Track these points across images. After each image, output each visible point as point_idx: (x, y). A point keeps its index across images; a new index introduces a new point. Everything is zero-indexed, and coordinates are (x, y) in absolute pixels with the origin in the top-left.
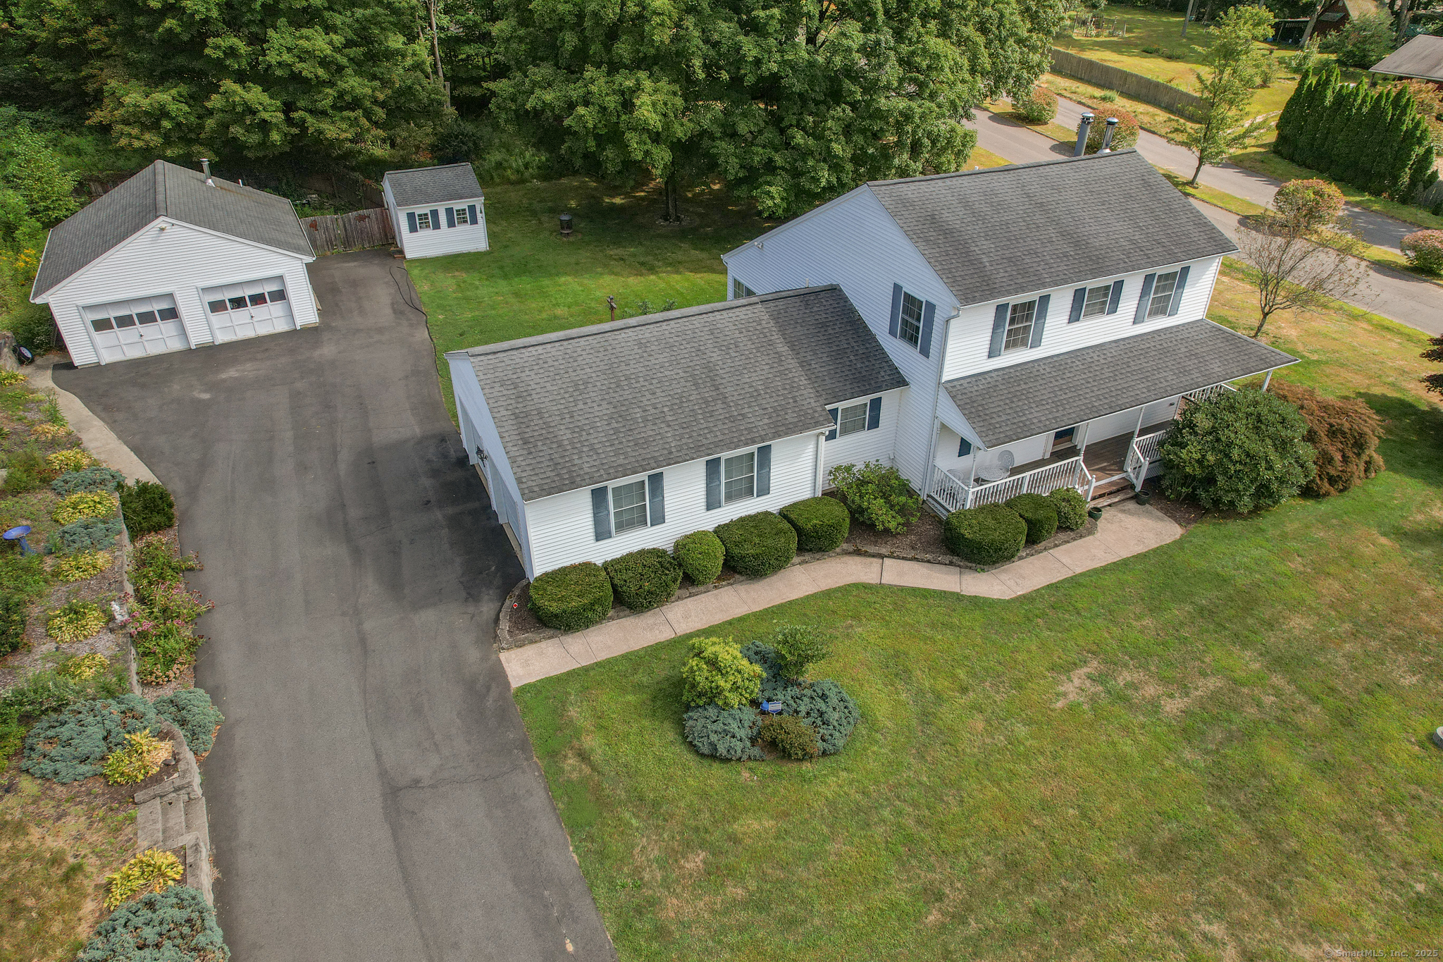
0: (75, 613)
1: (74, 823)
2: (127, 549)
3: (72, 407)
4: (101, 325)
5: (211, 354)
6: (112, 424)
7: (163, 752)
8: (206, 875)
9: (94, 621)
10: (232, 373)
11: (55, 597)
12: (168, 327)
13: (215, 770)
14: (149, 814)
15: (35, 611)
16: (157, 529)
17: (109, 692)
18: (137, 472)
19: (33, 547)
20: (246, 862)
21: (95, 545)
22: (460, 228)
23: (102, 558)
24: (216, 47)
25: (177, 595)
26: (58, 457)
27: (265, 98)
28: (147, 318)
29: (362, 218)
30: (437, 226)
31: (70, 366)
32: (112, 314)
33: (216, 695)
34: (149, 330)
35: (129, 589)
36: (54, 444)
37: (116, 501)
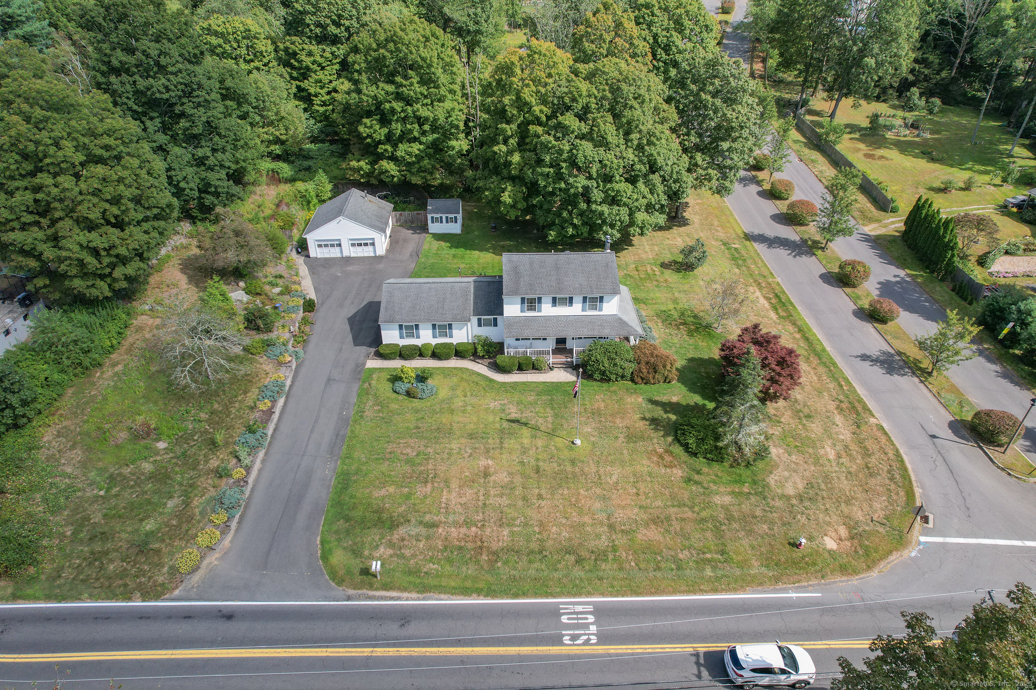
0: (283, 326)
1: (270, 366)
2: (301, 314)
3: (304, 270)
4: (320, 246)
5: (348, 260)
6: (312, 279)
7: (290, 359)
8: (288, 383)
9: (286, 330)
10: (350, 268)
11: (281, 323)
12: (337, 249)
13: (298, 367)
14: (283, 369)
15: (276, 324)
16: (309, 312)
17: (284, 345)
18: (312, 295)
19: (281, 309)
20: (296, 383)
21: (294, 312)
22: (450, 224)
23: (293, 316)
24: (381, 149)
25: (307, 329)
26: (294, 287)
27: (394, 167)
28: (332, 246)
29: (418, 214)
30: (442, 222)
31: (309, 256)
32: (323, 243)
33: (305, 352)
34: (332, 249)
35: (297, 325)
36: (295, 283)
37: (302, 302)
